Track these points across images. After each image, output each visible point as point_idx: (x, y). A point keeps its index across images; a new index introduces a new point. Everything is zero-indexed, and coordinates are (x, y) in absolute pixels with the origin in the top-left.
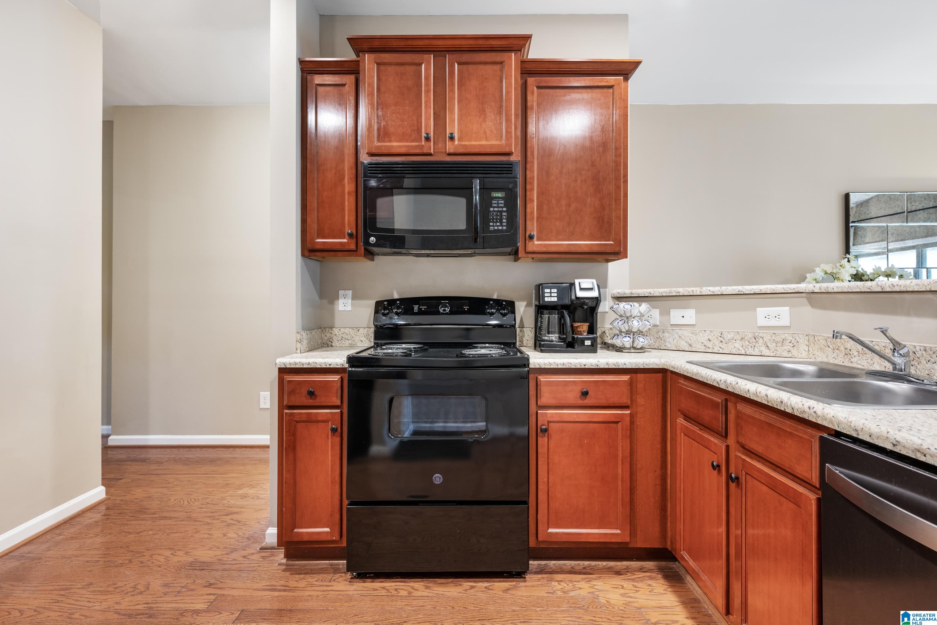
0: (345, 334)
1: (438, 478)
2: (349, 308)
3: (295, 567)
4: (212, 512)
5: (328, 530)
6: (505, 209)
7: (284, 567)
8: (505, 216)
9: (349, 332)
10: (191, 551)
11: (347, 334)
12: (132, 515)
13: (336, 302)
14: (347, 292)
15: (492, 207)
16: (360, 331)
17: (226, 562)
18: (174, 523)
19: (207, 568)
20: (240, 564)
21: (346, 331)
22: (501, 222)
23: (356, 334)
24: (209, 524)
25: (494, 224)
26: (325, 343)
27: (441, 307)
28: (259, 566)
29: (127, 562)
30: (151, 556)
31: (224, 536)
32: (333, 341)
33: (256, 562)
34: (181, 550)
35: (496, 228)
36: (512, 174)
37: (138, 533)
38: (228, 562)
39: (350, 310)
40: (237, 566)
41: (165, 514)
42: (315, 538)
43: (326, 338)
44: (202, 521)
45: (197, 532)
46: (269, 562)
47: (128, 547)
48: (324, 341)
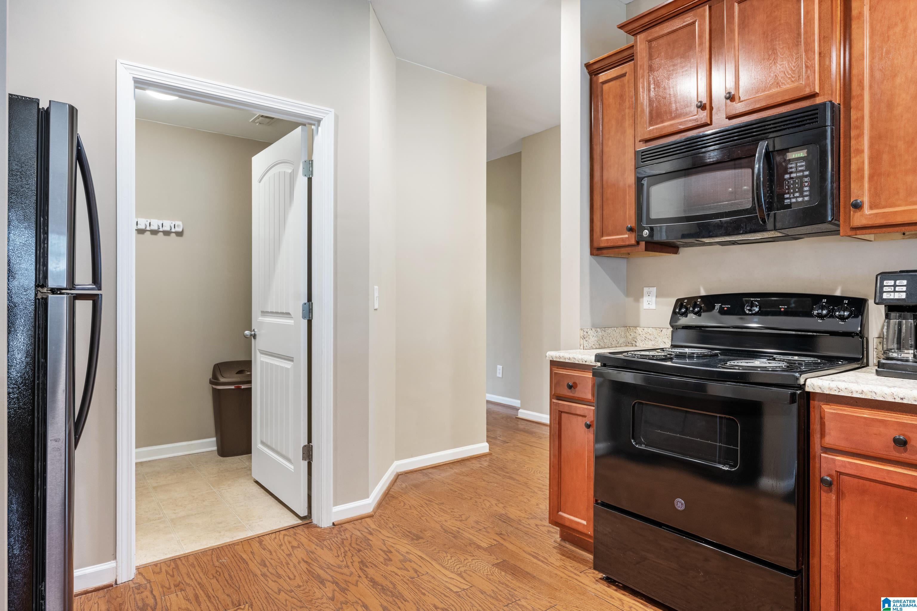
0: (648, 334)
1: (680, 504)
2: (653, 306)
3: (565, 549)
4: (543, 485)
5: (585, 523)
6: (807, 173)
7: (557, 545)
8: (806, 182)
9: (653, 332)
10: (508, 506)
11: (650, 334)
12: (495, 469)
13: (641, 300)
14: (651, 289)
15: (787, 173)
16: (663, 331)
17: (522, 524)
18: (514, 484)
19: (508, 522)
20: (530, 529)
21: (649, 331)
22: (801, 192)
23: (659, 334)
24: (534, 492)
25: (790, 196)
26: (630, 343)
27: (747, 306)
28: (541, 536)
29: (469, 498)
30: (484, 501)
31: (537, 505)
32: (637, 341)
33: (541, 532)
34: (503, 503)
35: (794, 200)
36: (817, 122)
37: (488, 482)
38: (523, 524)
39: (655, 308)
40: (527, 529)
41: (514, 476)
42: (574, 526)
43: (630, 337)
44: (532, 489)
45: (522, 495)
46: (549, 536)
47: (477, 489)
48: (629, 340)
